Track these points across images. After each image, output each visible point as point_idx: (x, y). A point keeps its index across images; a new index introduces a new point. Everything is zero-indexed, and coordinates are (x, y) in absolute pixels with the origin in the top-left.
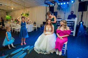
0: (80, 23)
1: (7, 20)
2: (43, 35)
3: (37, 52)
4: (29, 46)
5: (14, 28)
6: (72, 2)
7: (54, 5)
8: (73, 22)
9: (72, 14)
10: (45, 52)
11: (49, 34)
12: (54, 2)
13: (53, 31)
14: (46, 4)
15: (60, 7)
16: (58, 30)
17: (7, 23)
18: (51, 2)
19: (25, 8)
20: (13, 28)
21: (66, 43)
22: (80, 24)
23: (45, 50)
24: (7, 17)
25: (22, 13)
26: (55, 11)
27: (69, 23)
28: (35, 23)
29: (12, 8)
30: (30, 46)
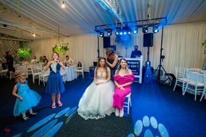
0: (146, 63)
1: (22, 59)
2: (93, 84)
3: (84, 117)
4: (69, 108)
5: (36, 74)
6: (135, 32)
7: (111, 35)
8: (138, 61)
9: (136, 50)
10: (98, 115)
11: (102, 83)
12: (110, 31)
13: (109, 78)
14: (98, 32)
15: (119, 38)
16: (116, 75)
17: (21, 64)
18: (106, 30)
19: (60, 36)
20: (34, 74)
21: (129, 96)
22: (147, 65)
23: (98, 112)
24: (22, 52)
25: (53, 46)
26: (112, 44)
27: (133, 63)
28: (80, 65)
29: (34, 35)
30: (71, 108)
